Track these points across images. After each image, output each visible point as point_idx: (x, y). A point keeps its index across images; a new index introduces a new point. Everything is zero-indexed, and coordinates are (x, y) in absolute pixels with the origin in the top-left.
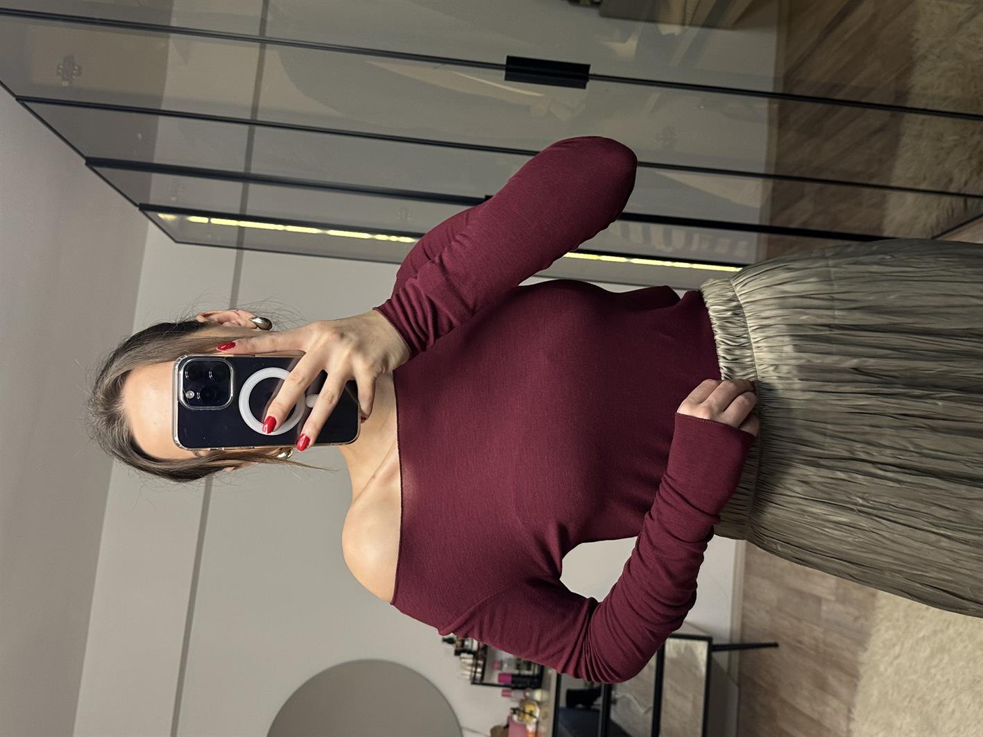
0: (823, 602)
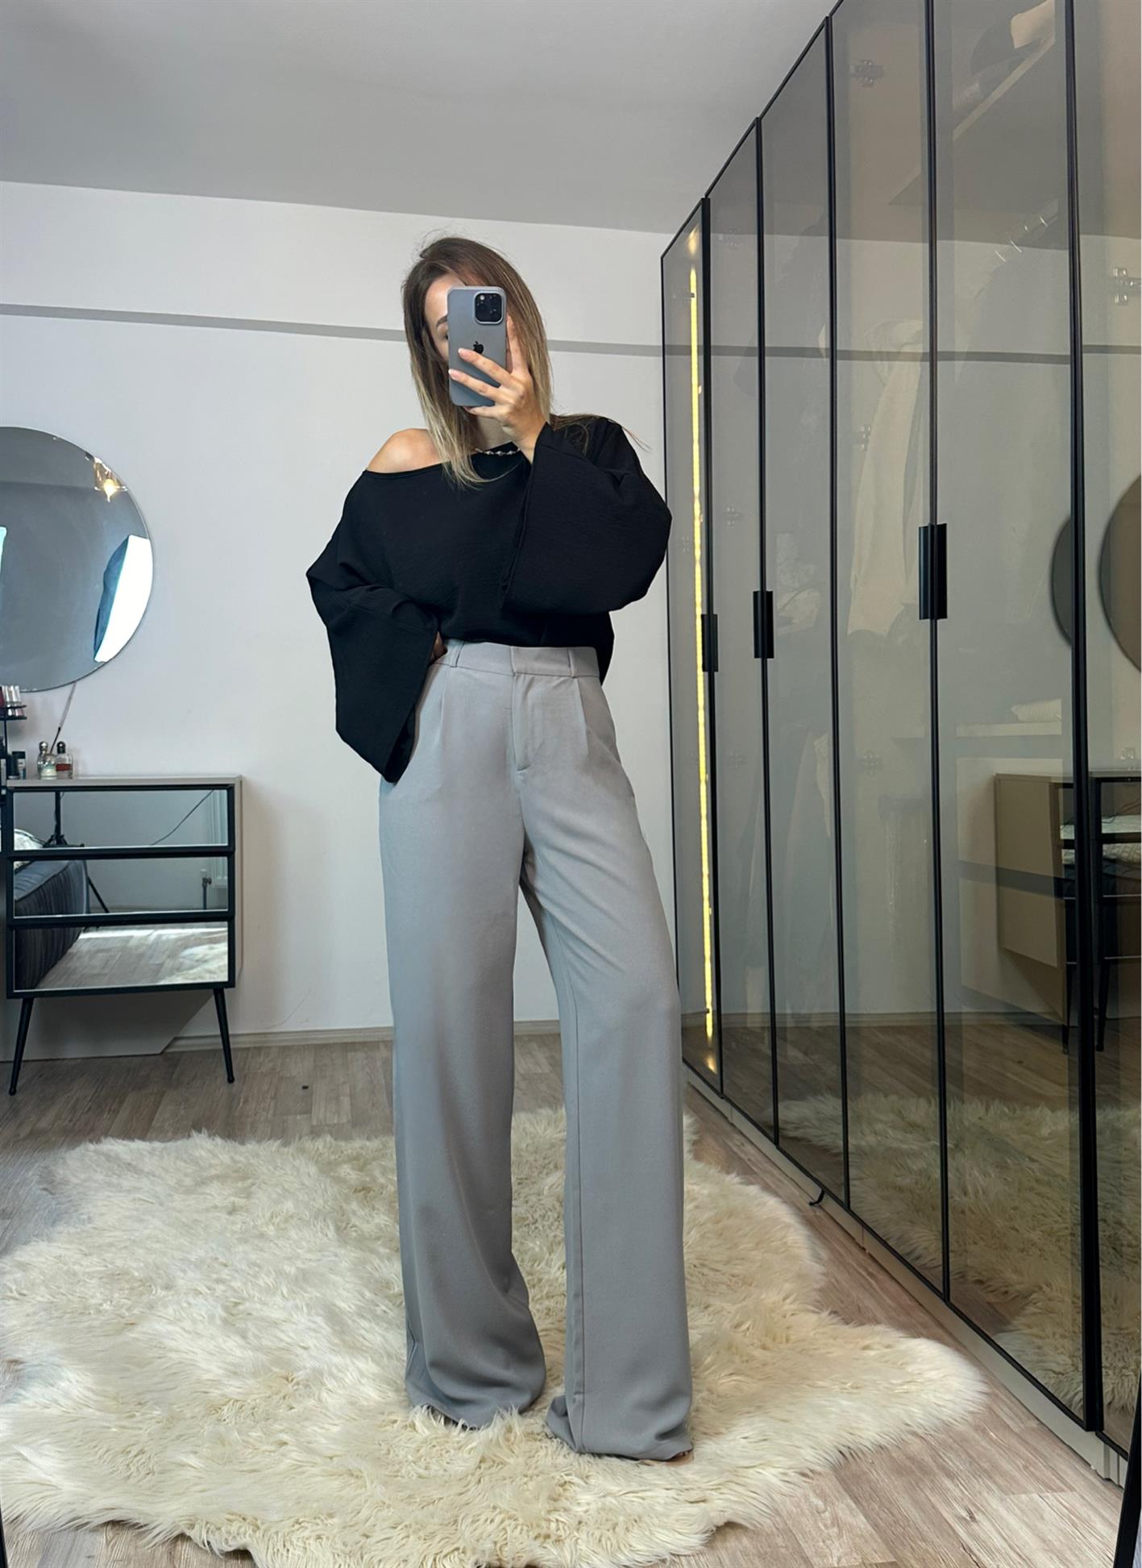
0: (305, 1116)
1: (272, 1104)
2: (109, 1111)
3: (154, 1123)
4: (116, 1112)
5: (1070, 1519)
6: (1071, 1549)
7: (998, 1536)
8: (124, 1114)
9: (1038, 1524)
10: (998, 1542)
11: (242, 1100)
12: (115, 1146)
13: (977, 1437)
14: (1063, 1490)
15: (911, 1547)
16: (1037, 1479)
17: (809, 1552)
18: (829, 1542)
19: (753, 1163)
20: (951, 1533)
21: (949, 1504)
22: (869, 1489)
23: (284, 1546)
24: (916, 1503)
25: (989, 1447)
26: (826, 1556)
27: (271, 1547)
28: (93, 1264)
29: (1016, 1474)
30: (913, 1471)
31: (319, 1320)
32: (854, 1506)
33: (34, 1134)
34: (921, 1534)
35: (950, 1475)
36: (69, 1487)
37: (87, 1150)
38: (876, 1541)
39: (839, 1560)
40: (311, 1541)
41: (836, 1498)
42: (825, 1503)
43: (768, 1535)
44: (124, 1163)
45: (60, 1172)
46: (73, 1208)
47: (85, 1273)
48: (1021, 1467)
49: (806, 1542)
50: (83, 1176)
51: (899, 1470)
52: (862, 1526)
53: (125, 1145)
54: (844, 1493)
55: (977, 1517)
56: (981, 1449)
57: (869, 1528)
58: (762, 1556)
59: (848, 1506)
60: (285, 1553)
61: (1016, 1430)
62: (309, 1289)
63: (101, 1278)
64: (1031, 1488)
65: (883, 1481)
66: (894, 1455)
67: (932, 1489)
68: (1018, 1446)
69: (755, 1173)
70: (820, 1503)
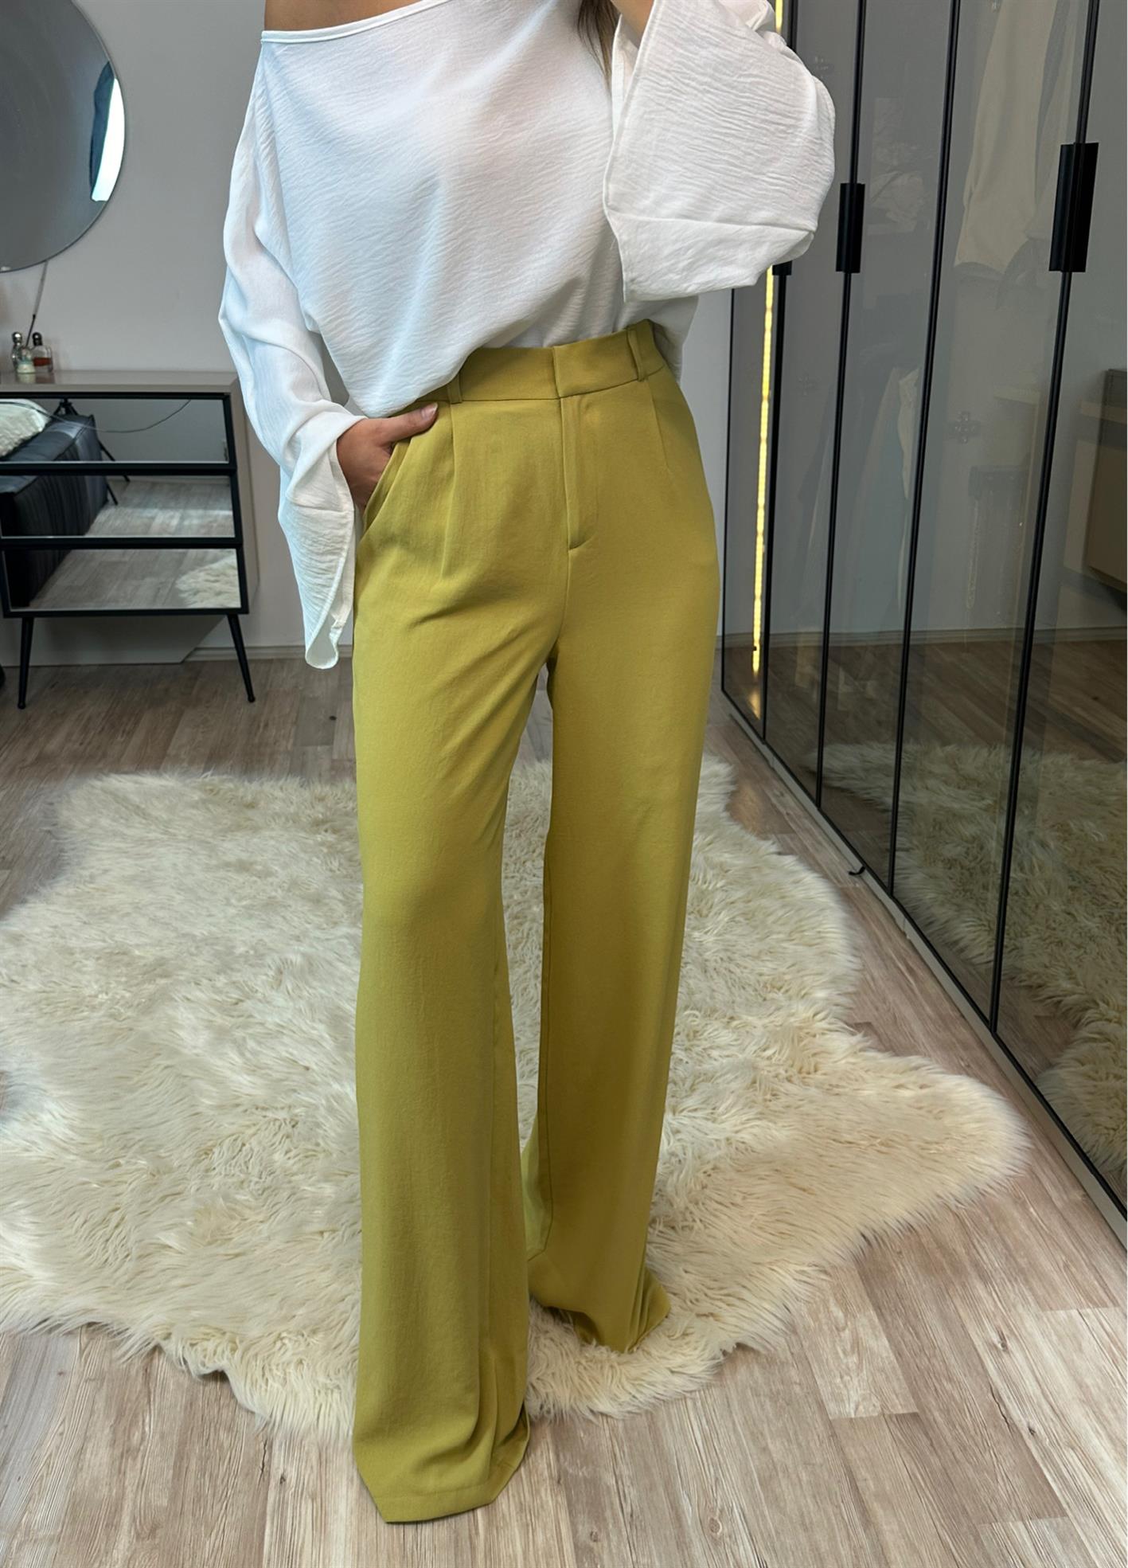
0: (326, 747)
1: (293, 730)
2: (124, 732)
3: (168, 752)
4: (130, 734)
5: (1111, 1351)
6: (1109, 1401)
7: (1031, 1377)
8: (137, 739)
9: (1075, 1357)
10: (1031, 1387)
11: (262, 725)
12: (124, 784)
13: (1016, 1214)
14: (1105, 1305)
15: (936, 1390)
16: (1078, 1285)
17: (825, 1392)
18: (847, 1378)
19: (792, 819)
20: (980, 1369)
21: (980, 1323)
22: (894, 1296)
23: (263, 1375)
24: (944, 1318)
25: (1027, 1232)
26: (843, 1401)
27: (249, 1375)
28: (91, 938)
29: (1056, 1277)
30: (943, 1269)
31: (322, 1027)
32: (876, 1320)
33: (42, 759)
34: (947, 1369)
35: (985, 1278)
36: (42, 1276)
37: (93, 787)
38: (898, 1379)
39: (857, 1408)
40: (291, 1369)
41: (858, 1306)
42: (846, 1312)
43: (782, 1363)
44: (133, 805)
45: (64, 814)
46: (76, 860)
47: (83, 951)
48: (1061, 1265)
49: (822, 1376)
50: (88, 820)
51: (930, 1267)
52: (885, 1355)
53: (136, 782)
54: (868, 1301)
55: (1009, 1344)
56: (1020, 1238)
57: (892, 1358)
58: (774, 1397)
59: (870, 1320)
60: (264, 1386)
61: (1059, 1204)
62: (315, 984)
63: (98, 959)
64: (1070, 1300)
65: (910, 1283)
66: (924, 1240)
67: (963, 1298)
68: (1061, 1232)
69: (794, 832)
70: (840, 1315)
